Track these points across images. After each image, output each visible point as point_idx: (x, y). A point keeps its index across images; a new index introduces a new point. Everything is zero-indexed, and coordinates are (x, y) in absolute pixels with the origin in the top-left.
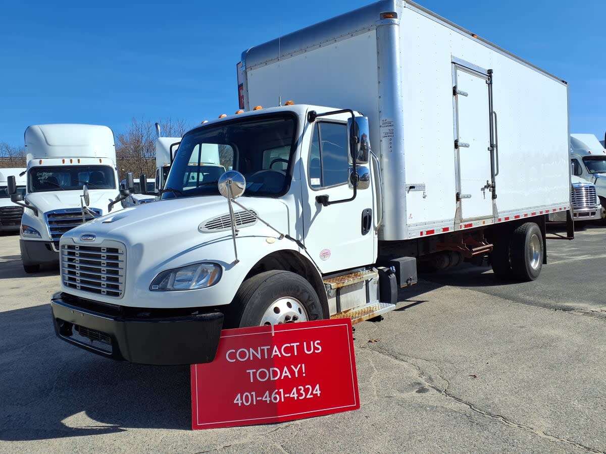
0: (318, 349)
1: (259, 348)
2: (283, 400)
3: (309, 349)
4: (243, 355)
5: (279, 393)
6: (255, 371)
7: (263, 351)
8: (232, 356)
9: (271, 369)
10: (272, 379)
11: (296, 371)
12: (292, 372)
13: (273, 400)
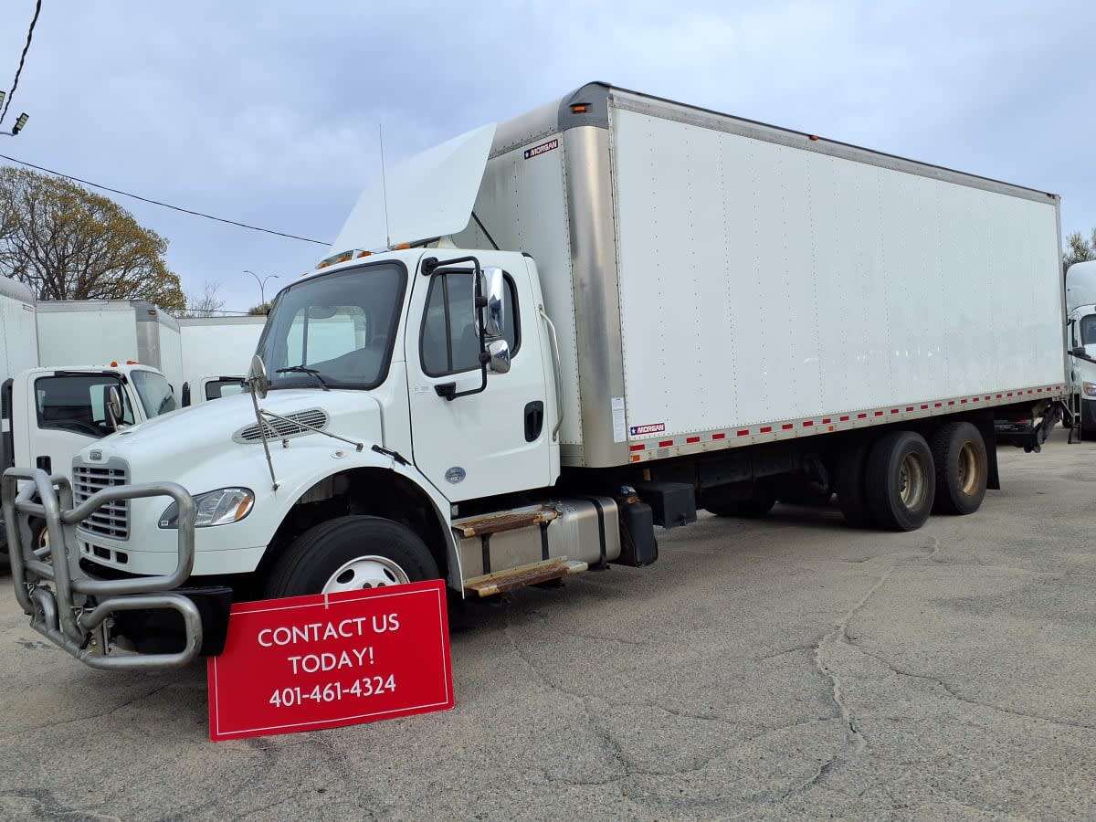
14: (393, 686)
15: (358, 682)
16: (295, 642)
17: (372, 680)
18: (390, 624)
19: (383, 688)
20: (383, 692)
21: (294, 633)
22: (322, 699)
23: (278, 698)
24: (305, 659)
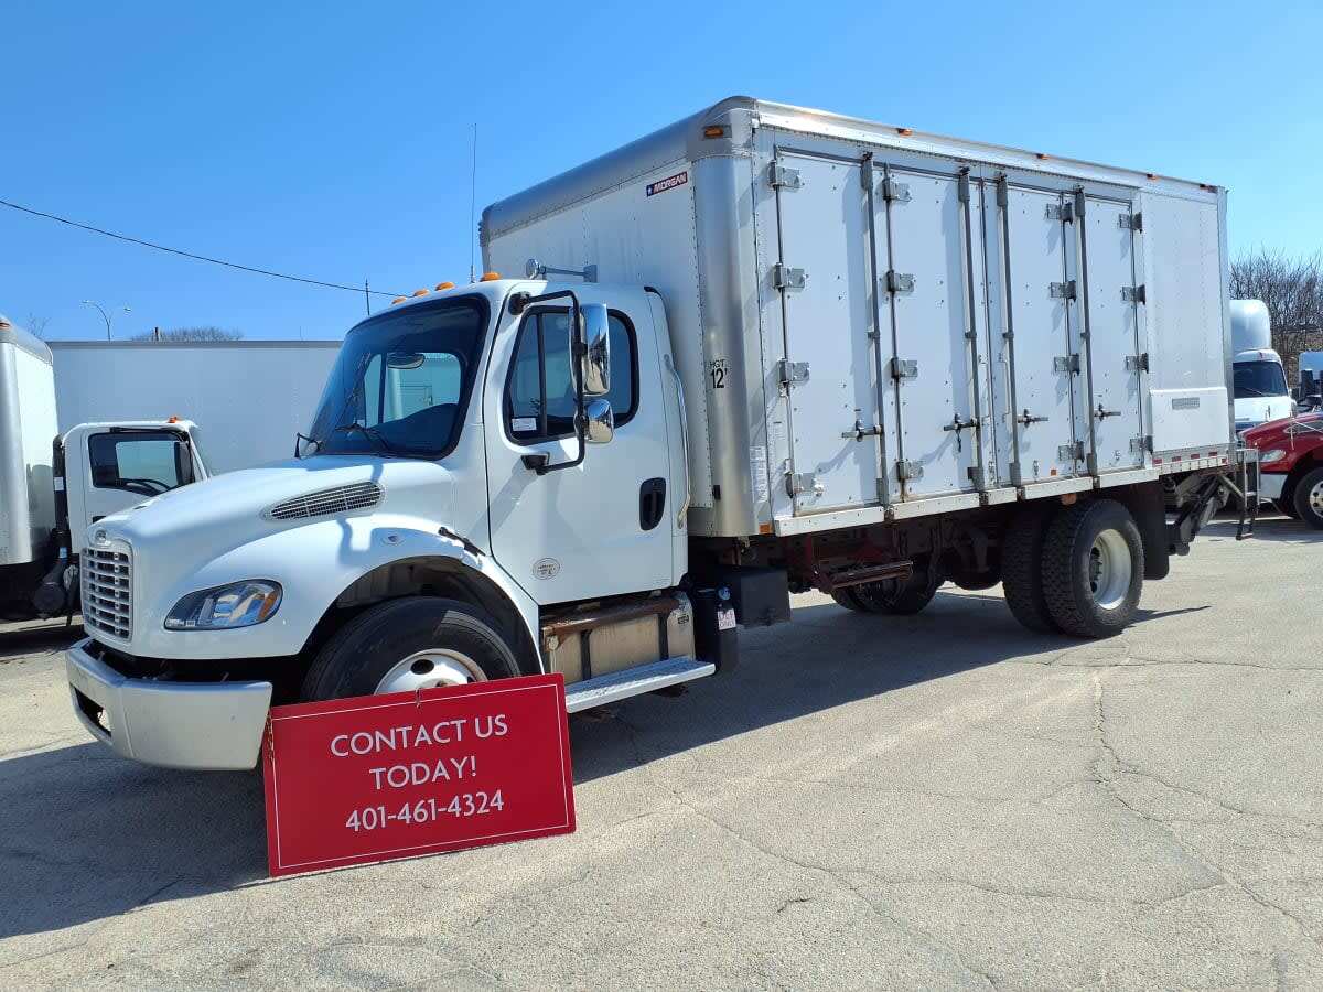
14: (500, 804)
15: (456, 798)
16: (378, 749)
17: (474, 797)
18: (496, 728)
19: (487, 806)
20: (487, 811)
21: (377, 740)
22: (412, 819)
23: (356, 821)
24: (391, 771)
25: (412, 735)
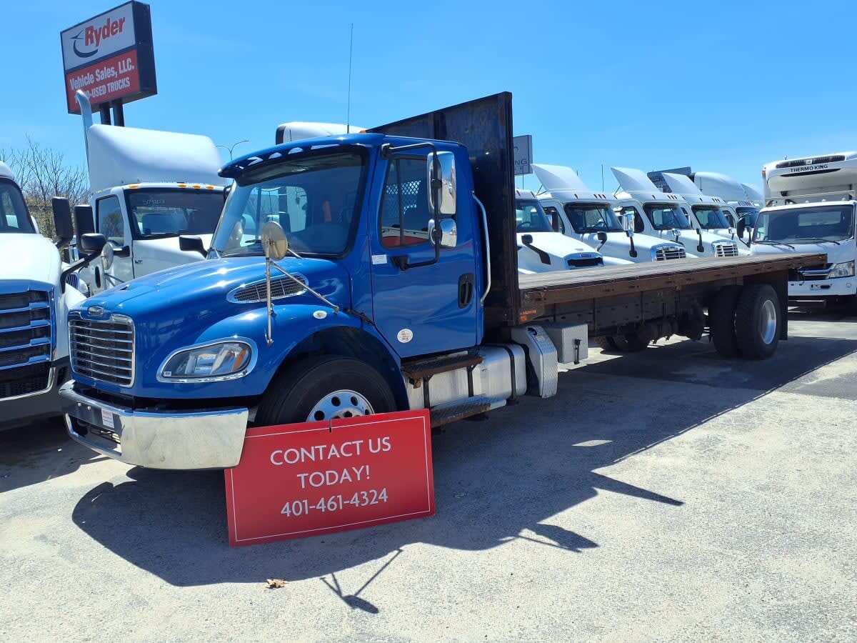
0: (387, 447)
1: (312, 448)
2: (341, 508)
3: (375, 447)
4: (292, 456)
5: (337, 500)
6: (307, 474)
7: (317, 451)
8: (279, 458)
9: (327, 472)
10: (328, 484)
11: (358, 474)
12: (353, 475)
13: (329, 509)
25: (326, 451)
